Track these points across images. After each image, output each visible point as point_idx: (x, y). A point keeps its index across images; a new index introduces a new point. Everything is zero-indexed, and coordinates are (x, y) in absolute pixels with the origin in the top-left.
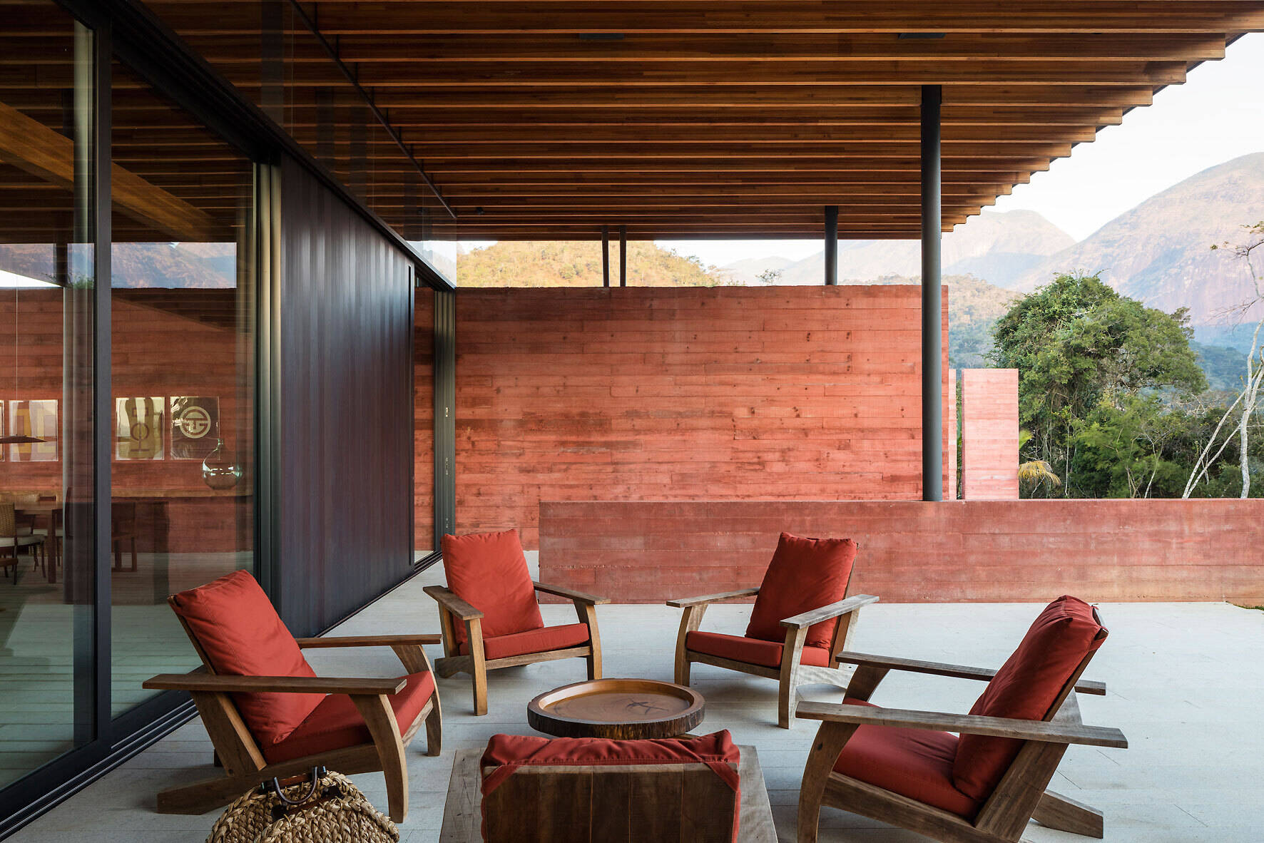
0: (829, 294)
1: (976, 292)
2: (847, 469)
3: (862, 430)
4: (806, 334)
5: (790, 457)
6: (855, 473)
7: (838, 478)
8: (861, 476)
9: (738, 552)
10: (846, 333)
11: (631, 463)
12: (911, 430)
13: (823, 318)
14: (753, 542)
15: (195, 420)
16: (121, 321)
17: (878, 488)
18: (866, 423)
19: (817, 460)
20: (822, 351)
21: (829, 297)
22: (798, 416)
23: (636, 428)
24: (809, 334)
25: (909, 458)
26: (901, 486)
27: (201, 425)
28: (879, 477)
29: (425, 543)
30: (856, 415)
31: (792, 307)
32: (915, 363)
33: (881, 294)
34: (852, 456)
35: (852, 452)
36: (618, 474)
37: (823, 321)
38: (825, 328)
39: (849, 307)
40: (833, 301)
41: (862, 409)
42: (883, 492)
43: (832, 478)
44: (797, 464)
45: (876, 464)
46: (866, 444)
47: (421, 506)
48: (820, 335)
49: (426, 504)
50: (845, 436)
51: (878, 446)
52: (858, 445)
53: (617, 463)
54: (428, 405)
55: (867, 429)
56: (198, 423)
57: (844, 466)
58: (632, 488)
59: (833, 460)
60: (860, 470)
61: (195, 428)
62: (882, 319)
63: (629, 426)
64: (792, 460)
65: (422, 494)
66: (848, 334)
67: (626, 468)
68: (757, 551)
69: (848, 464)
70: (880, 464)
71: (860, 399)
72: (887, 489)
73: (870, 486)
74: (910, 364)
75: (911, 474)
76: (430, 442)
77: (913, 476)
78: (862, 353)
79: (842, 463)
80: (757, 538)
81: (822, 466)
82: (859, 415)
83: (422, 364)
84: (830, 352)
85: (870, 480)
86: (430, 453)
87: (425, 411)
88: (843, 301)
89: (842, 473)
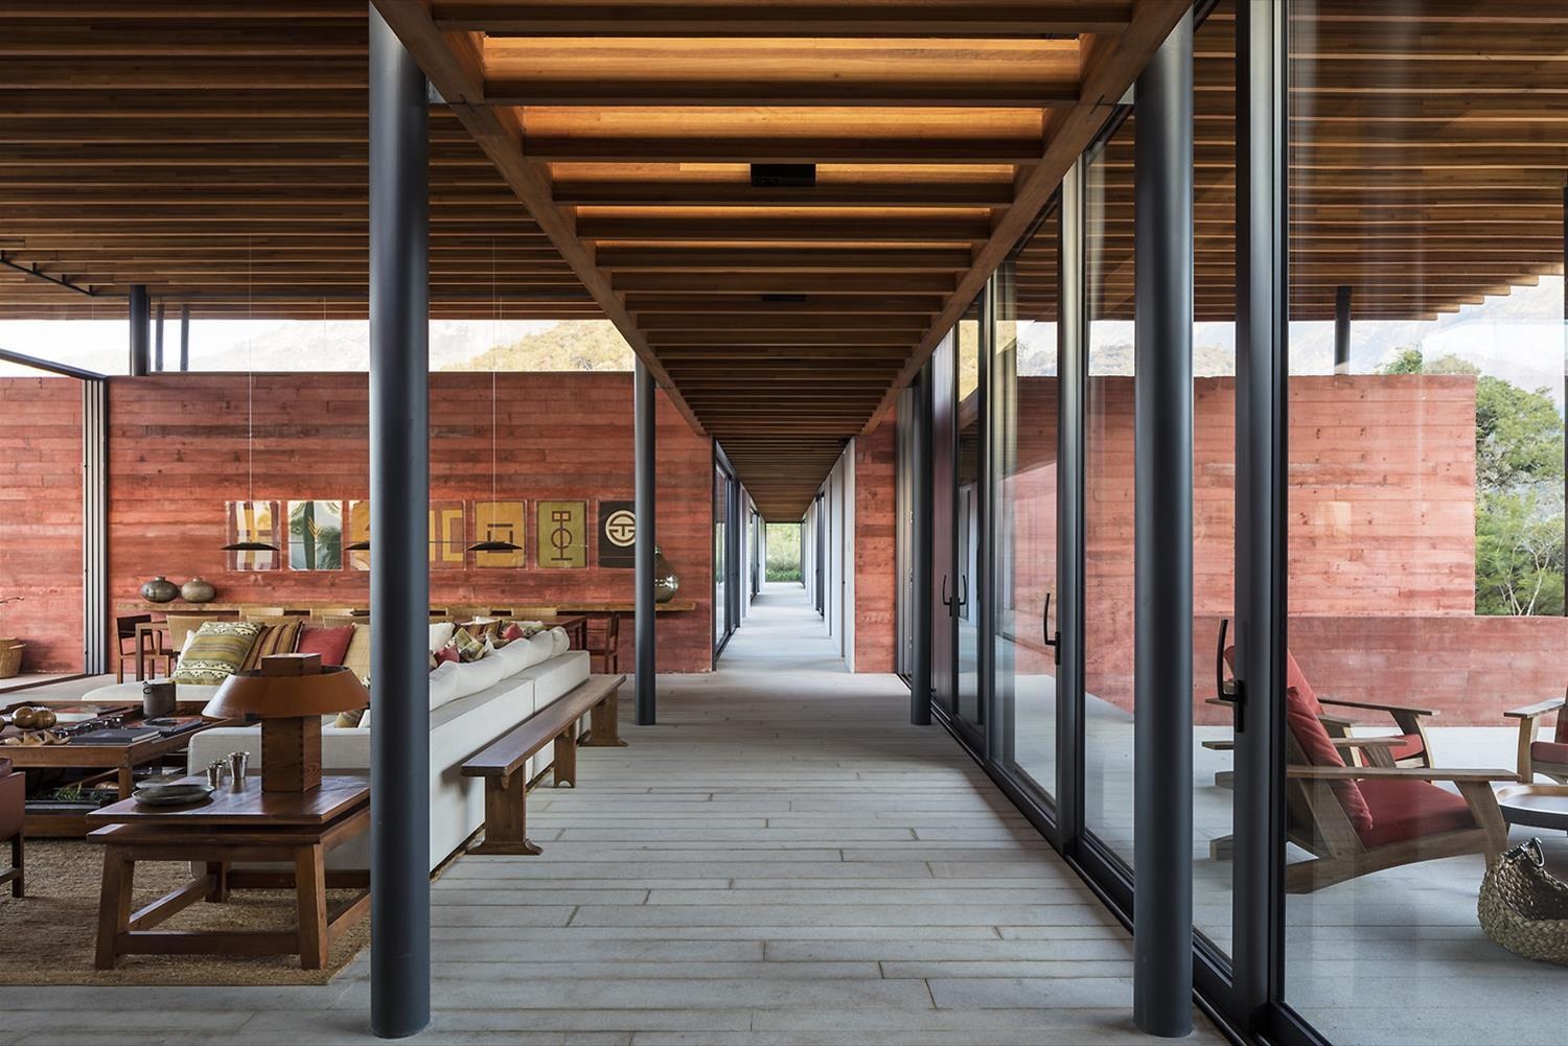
0: (1341, 385)
1: (1227, 367)
2: (1359, 583)
3: (1376, 539)
4: (1316, 430)
5: (1296, 569)
6: (1369, 588)
7: (1349, 593)
8: (1375, 591)
9: (1371, 671)
10: (1360, 429)
11: (1119, 576)
12: (1431, 538)
13: (1334, 412)
14: (1388, 659)
15: (623, 526)
16: (535, 413)
17: (1394, 604)
18: (1381, 531)
19: (1326, 573)
20: (1333, 449)
21: (1342, 389)
22: (1305, 523)
23: (1124, 536)
24: (1319, 430)
25: (1429, 571)
26: (1420, 602)
27: (630, 531)
28: (1395, 591)
29: (884, 665)
30: (1370, 522)
31: (1299, 400)
32: (1437, 464)
33: (1400, 385)
34: (1364, 568)
35: (1366, 564)
36: (1104, 589)
37: (1334, 415)
38: (1336, 424)
39: (1364, 399)
40: (1347, 393)
41: (1377, 515)
42: (1399, 609)
43: (1343, 593)
44: (1303, 577)
45: (1392, 577)
46: (1381, 555)
47: (881, 623)
48: (1331, 431)
49: (886, 621)
50: (1358, 545)
51: (1395, 557)
52: (1372, 556)
53: (1101, 576)
54: (890, 509)
55: (1383, 537)
56: (627, 529)
57: (1356, 579)
58: (1120, 603)
59: (1343, 573)
60: (1374, 584)
61: (623, 535)
62: (1401, 412)
63: (1116, 534)
64: (1298, 572)
65: (881, 610)
66: (1362, 430)
67: (1113, 581)
68: (1392, 670)
69: (1360, 577)
70: (1397, 577)
71: (1376, 504)
72: (1404, 605)
73: (1385, 602)
74: (1431, 464)
75: (1434, 589)
76: (891, 551)
77: (1433, 592)
78: (1378, 451)
79: (1354, 576)
80: (1392, 657)
81: (1331, 580)
82: (1374, 522)
83: (882, 462)
84: (1343, 450)
85: (1386, 596)
86: (891, 563)
87: (885, 516)
88: (1358, 393)
89: (1354, 587)
